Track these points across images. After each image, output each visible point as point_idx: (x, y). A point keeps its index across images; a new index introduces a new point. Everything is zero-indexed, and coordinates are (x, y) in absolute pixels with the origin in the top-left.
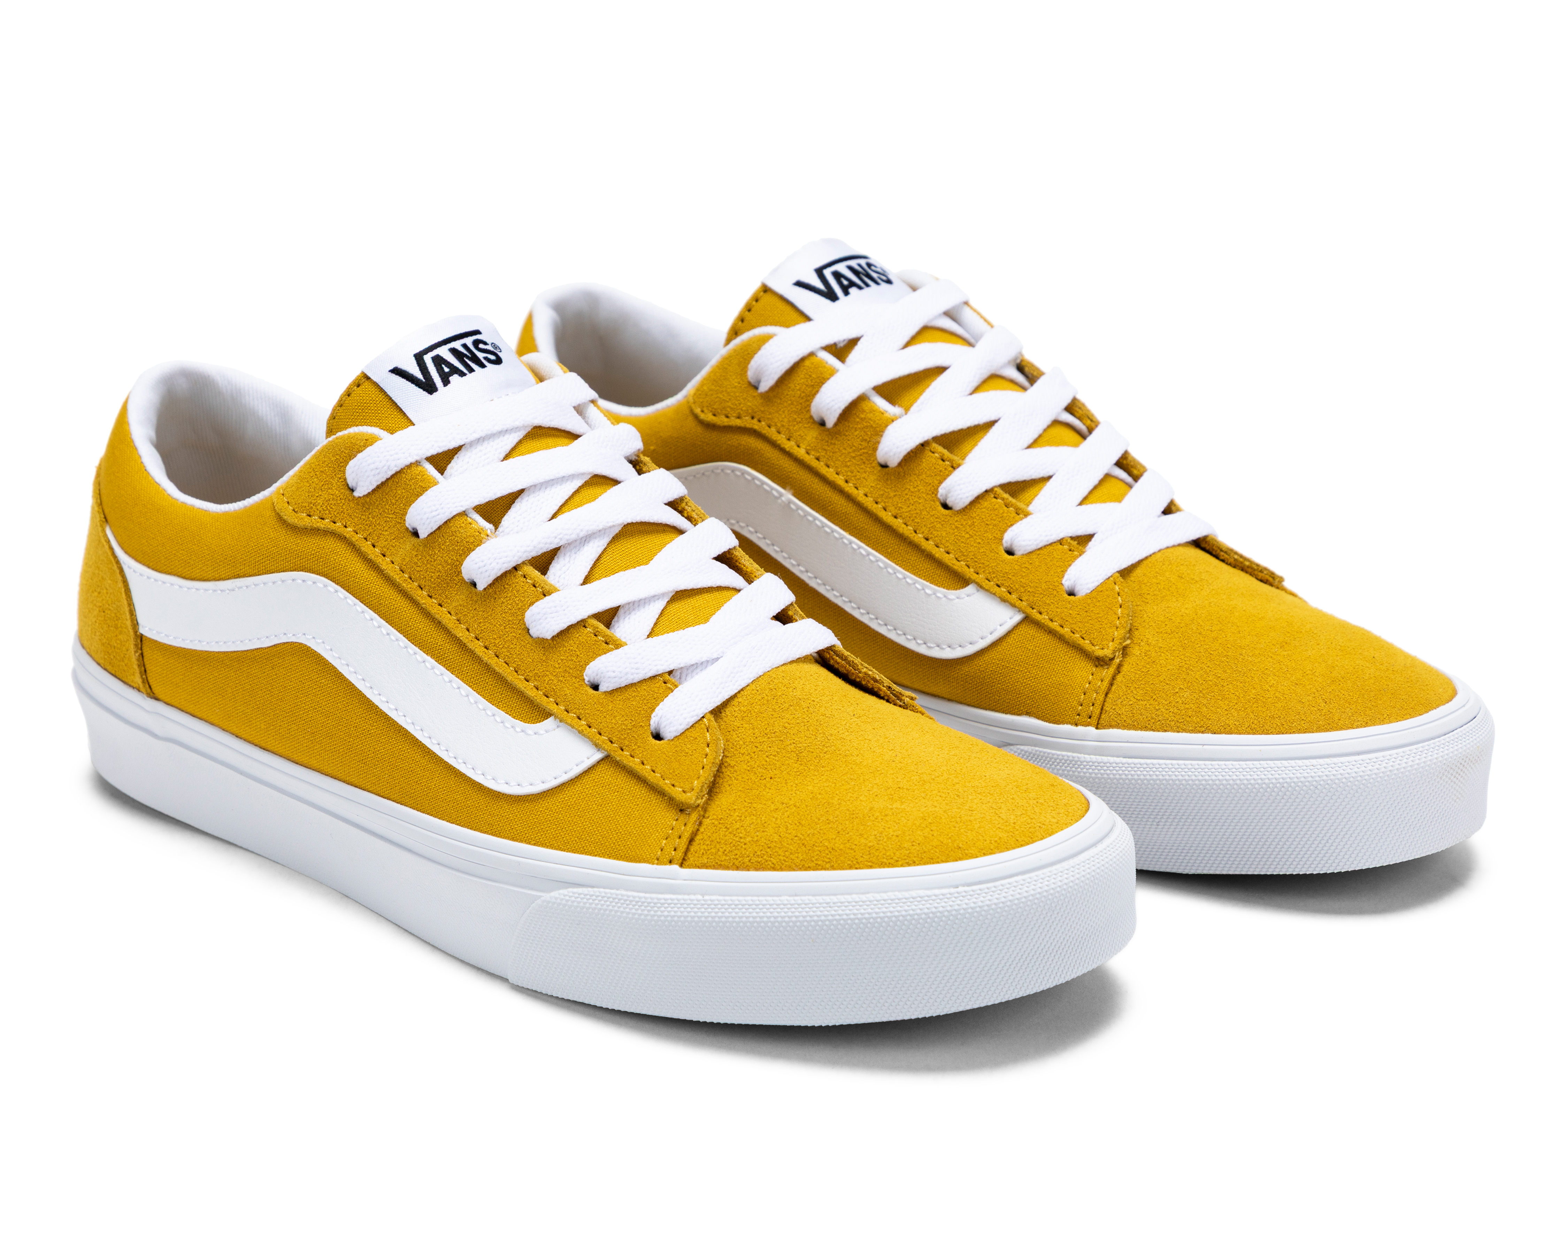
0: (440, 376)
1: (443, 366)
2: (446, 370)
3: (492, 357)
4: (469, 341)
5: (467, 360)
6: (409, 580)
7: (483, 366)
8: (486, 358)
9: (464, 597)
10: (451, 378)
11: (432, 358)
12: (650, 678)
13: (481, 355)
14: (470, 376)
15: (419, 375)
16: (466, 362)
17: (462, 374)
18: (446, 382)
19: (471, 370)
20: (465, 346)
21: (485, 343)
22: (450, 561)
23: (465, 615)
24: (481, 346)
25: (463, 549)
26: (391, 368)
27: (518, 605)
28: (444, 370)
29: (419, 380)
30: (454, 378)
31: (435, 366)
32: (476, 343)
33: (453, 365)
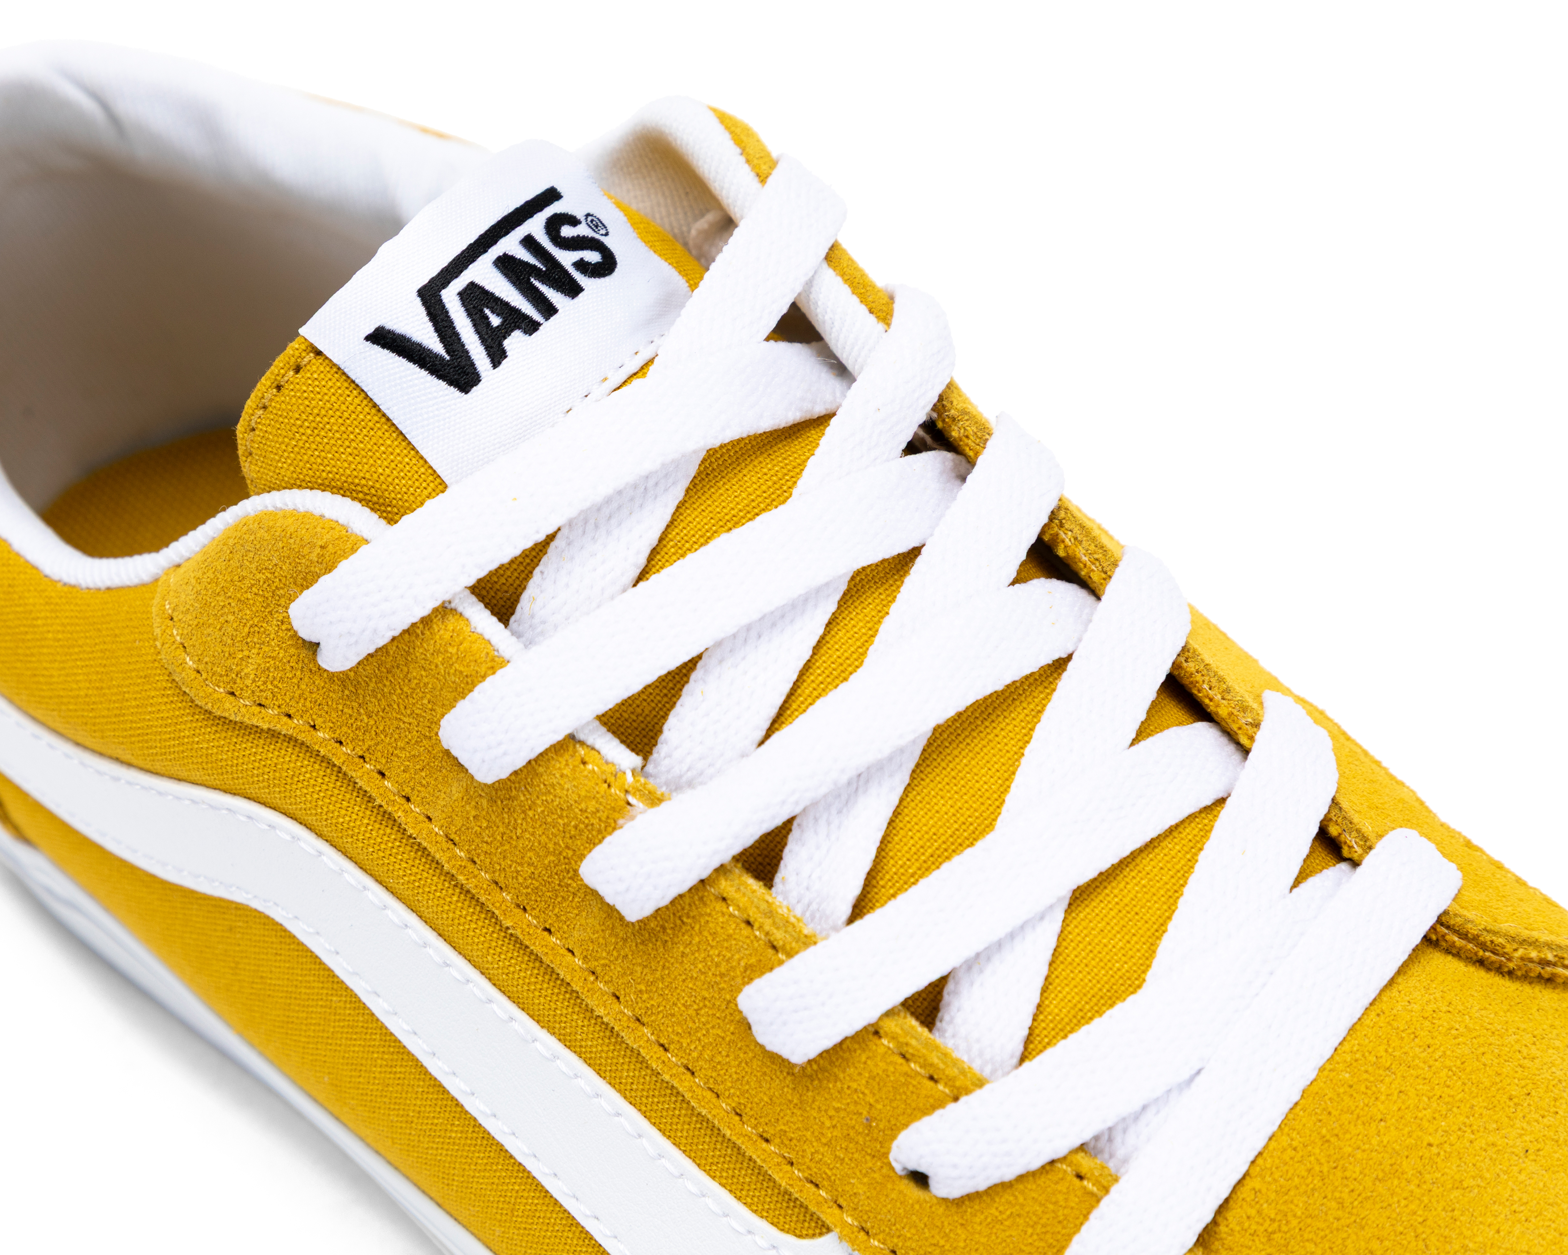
0: (483, 341)
1: (487, 311)
2: (495, 321)
3: (593, 257)
4: (535, 226)
5: (537, 284)
6: (470, 866)
7: (573, 290)
8: (581, 265)
9: (596, 923)
10: (507, 343)
11: (461, 294)
12: (1043, 1167)
13: (567, 258)
14: (548, 327)
15: (434, 343)
16: (536, 289)
17: (531, 327)
18: (497, 356)
19: (549, 310)
20: (529, 242)
21: (573, 221)
22: (551, 846)
23: (605, 965)
24: (567, 231)
25: (576, 827)
26: (370, 330)
27: (717, 965)
28: (489, 324)
29: (437, 356)
30: (515, 342)
31: (470, 314)
32: (554, 225)
33: (507, 304)
